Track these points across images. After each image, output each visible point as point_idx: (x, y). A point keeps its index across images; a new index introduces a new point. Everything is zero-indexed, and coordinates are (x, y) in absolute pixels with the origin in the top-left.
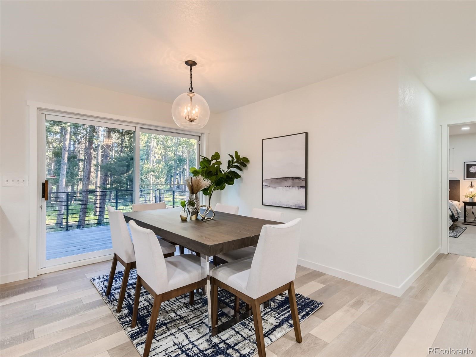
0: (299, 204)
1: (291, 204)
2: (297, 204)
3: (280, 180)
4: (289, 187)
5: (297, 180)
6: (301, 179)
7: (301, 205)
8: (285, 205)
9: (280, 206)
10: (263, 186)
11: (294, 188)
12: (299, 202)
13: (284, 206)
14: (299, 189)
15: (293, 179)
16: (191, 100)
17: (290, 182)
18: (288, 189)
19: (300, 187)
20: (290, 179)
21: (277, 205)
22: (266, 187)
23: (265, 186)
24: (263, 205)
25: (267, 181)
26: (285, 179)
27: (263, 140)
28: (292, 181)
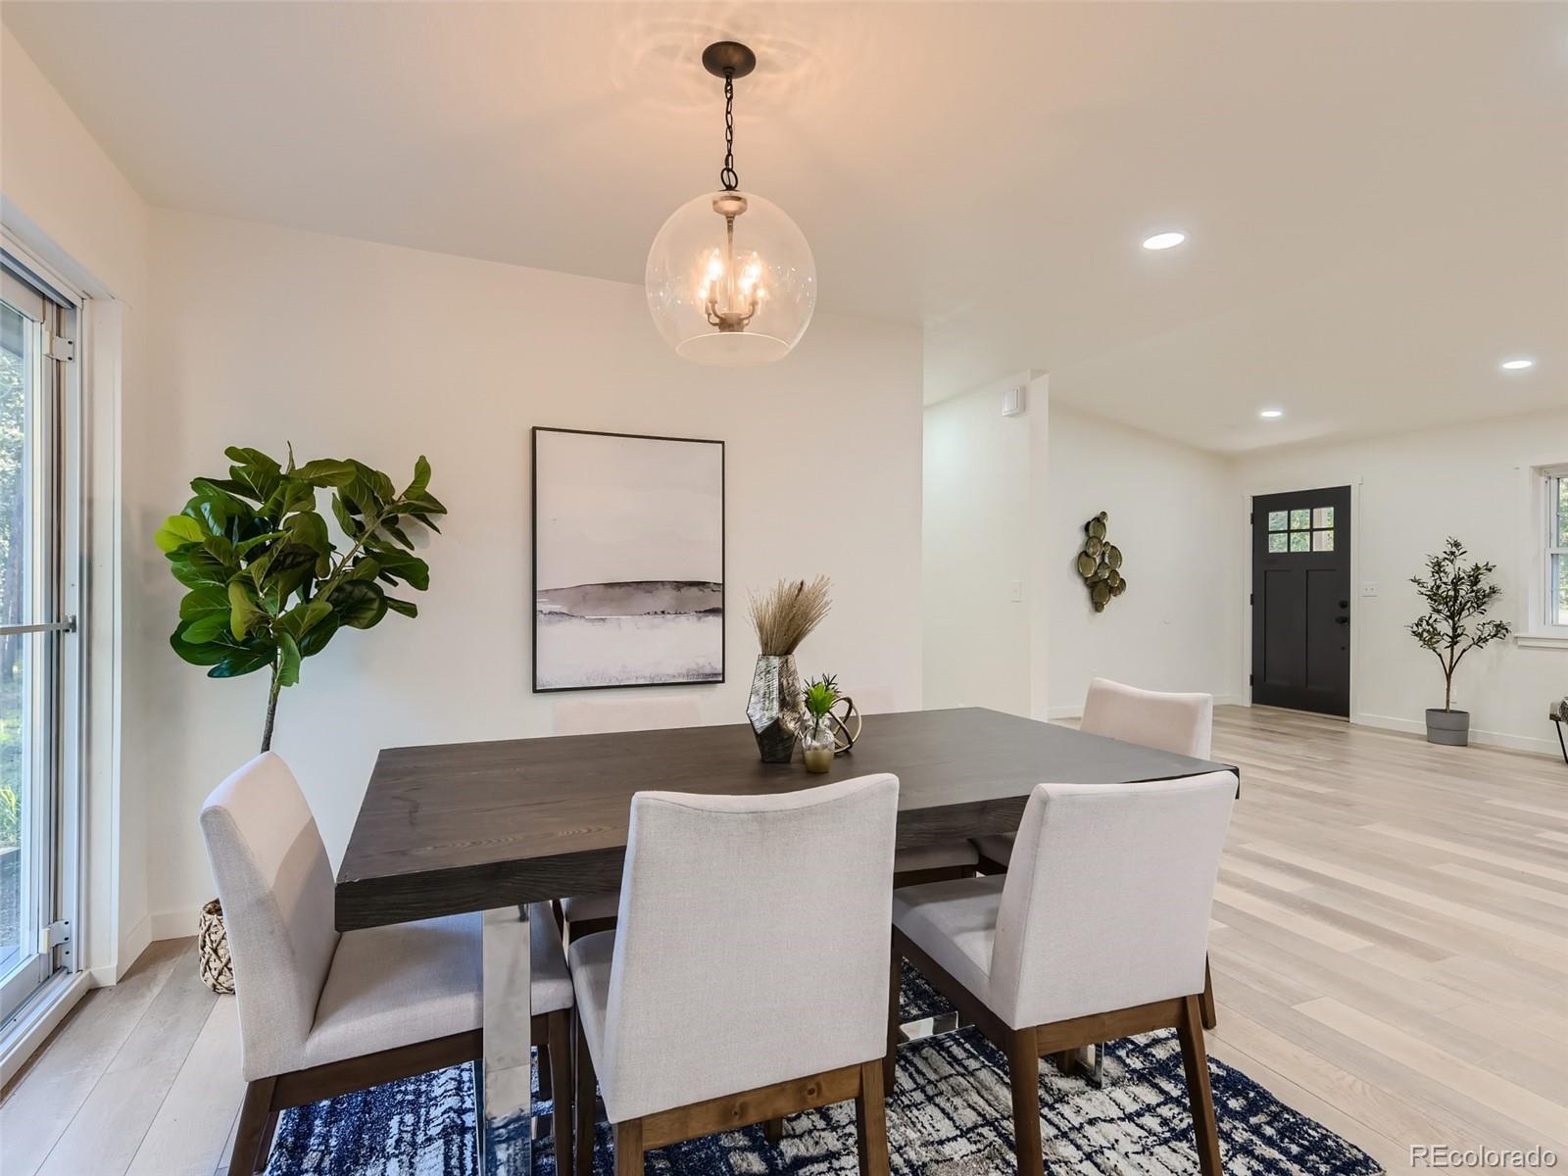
0: (703, 667)
1: (671, 671)
2: (694, 666)
3: (623, 589)
4: (663, 612)
5: (694, 590)
6: (708, 588)
7: (708, 670)
8: (645, 678)
9: (622, 684)
10: (540, 617)
11: (683, 618)
12: (702, 661)
13: (641, 682)
14: (700, 618)
15: (679, 585)
16: (730, 228)
17: (666, 597)
18: (659, 619)
19: (705, 611)
20: (668, 586)
21: (610, 681)
22: (557, 618)
23: (550, 613)
24: (535, 691)
25: (554, 593)
26: (647, 587)
27: (534, 429)
28: (675, 592)
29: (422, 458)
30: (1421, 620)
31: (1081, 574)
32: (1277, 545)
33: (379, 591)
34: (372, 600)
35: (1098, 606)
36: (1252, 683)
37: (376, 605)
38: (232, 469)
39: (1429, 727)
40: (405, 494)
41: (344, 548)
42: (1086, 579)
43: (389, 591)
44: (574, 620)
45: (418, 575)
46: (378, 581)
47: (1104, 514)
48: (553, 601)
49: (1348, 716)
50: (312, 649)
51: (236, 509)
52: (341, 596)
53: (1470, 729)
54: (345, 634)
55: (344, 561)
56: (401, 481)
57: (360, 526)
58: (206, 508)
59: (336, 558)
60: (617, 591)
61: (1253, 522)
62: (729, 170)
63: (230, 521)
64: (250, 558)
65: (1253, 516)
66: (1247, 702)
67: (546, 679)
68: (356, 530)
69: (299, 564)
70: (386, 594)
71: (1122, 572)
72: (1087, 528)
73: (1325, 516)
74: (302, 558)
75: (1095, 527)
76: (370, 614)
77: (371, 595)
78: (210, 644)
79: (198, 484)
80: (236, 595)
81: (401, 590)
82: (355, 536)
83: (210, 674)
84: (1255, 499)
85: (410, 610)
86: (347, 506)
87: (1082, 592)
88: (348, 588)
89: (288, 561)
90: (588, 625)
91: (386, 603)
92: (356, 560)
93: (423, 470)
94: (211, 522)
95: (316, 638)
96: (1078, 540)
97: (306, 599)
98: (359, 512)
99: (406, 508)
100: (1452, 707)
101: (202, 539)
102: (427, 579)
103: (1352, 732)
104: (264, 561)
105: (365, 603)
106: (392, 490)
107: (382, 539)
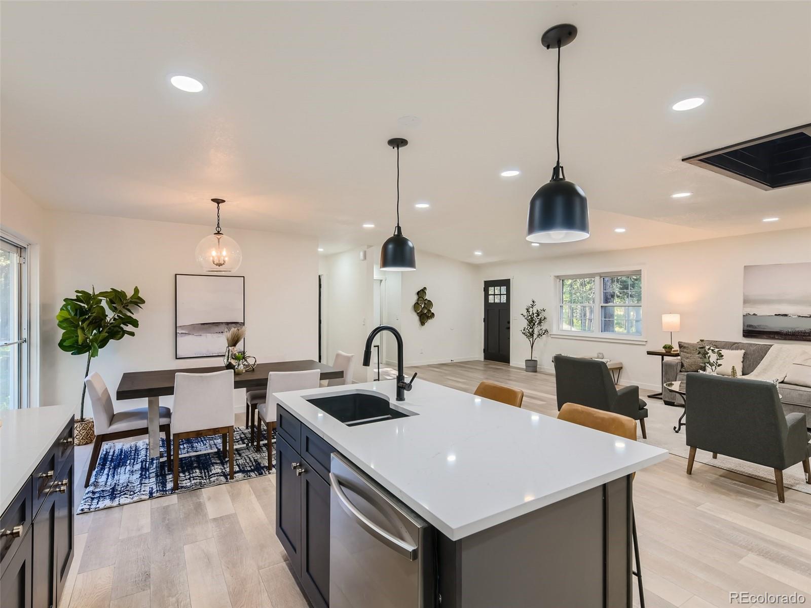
4: (222, 332)
10: (178, 335)
15: (228, 324)
16: (219, 242)
24: (176, 358)
25: (182, 327)
26: (217, 324)
27: (176, 275)
28: (226, 326)
29: (136, 287)
30: (525, 328)
31: (416, 311)
32: (491, 299)
33: (122, 329)
34: (120, 332)
35: (423, 323)
36: (484, 352)
37: (121, 333)
38: (77, 296)
39: (526, 366)
40: (131, 298)
41: (110, 315)
42: (418, 313)
43: (125, 328)
44: (190, 336)
45: (135, 323)
46: (122, 326)
47: (425, 288)
48: (183, 329)
49: (509, 363)
50: (102, 346)
51: (78, 307)
52: (110, 330)
53: (538, 366)
54: (112, 342)
55: (111, 320)
56: (130, 293)
57: (115, 308)
58: (69, 307)
59: (108, 319)
60: (206, 326)
61: (484, 291)
62: (218, 227)
63: (76, 310)
64: (83, 321)
65: (484, 288)
66: (482, 359)
67: (180, 354)
68: (114, 309)
69: (96, 323)
70: (124, 329)
71: (432, 310)
72: (418, 293)
73: (504, 289)
74: (98, 320)
75: (421, 293)
76: (119, 336)
77: (120, 330)
78: (70, 346)
79: (66, 300)
80: (79, 332)
81: (130, 328)
82: (113, 311)
83: (72, 354)
84: (485, 282)
85: (132, 334)
86: (111, 302)
87: (416, 318)
88: (112, 328)
89: (94, 322)
90: (195, 337)
91: (125, 332)
92: (115, 319)
93: (136, 290)
94: (71, 311)
95: (103, 344)
96: (415, 298)
97: (100, 332)
98: (114, 303)
99: (131, 302)
100: (533, 359)
101: (70, 317)
102: (138, 325)
103: (511, 370)
104: (87, 322)
105: (118, 332)
106: (127, 297)
107: (123, 312)
